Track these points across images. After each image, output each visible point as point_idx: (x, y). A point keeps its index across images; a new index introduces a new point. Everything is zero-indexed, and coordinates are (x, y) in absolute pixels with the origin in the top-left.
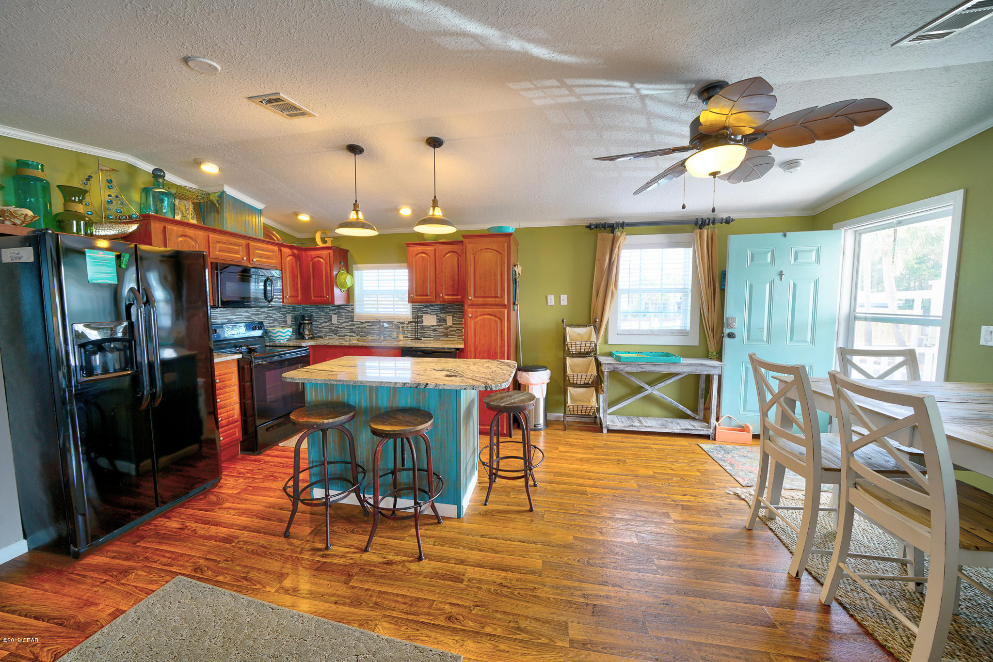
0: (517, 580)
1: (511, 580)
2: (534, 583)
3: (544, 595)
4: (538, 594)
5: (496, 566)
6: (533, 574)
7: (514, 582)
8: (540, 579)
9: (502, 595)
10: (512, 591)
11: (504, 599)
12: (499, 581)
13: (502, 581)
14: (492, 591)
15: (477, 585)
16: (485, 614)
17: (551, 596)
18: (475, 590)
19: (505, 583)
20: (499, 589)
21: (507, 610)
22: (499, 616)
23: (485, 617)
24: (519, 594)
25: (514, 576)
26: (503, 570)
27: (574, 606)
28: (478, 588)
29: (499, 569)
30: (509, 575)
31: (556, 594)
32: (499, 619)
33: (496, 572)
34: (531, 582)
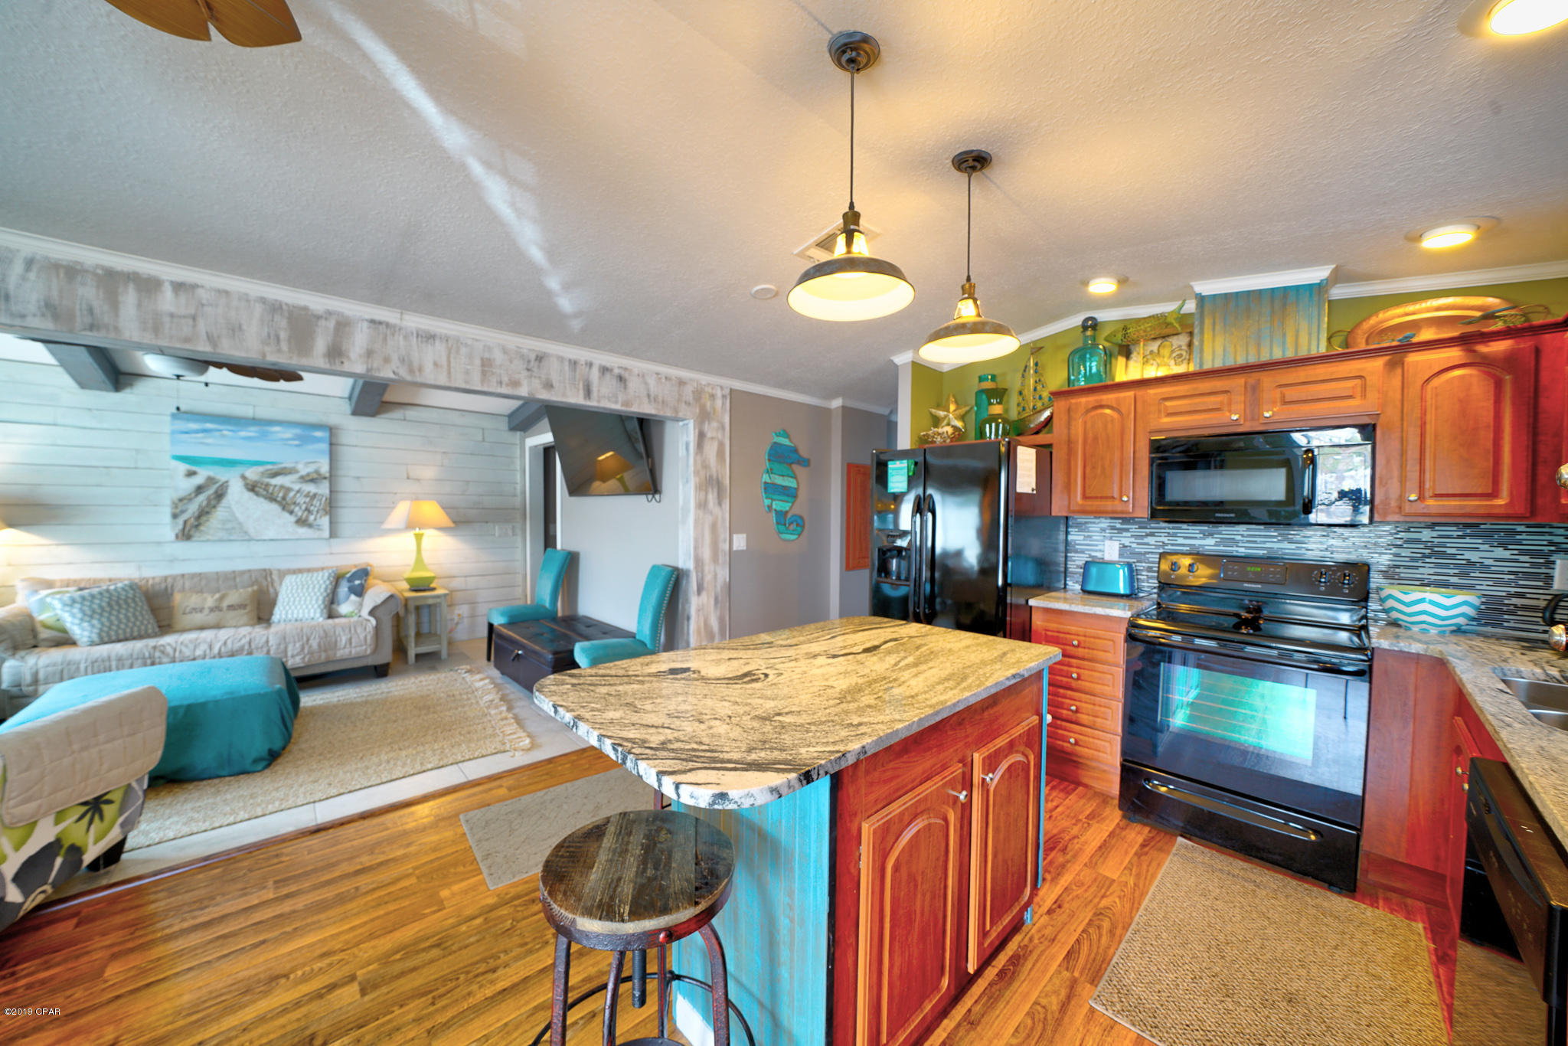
0: (469, 994)
1: (480, 987)
2: (437, 1011)
3: (411, 1005)
4: (424, 999)
5: (521, 987)
6: (448, 1021)
7: (474, 987)
8: (428, 1025)
9: (484, 960)
10: (471, 975)
11: (478, 958)
12: (500, 972)
13: (495, 975)
14: (502, 955)
15: (529, 946)
16: (493, 930)
17: (401, 1011)
18: (528, 940)
19: (491, 976)
20: (492, 963)
21: (464, 952)
22: (472, 940)
23: (490, 927)
24: (458, 979)
25: (478, 996)
26: (504, 990)
27: (350, 1026)
28: (526, 944)
29: (514, 986)
30: (489, 992)
31: (390, 1021)
32: (470, 936)
33: (515, 979)
34: (444, 1008)
